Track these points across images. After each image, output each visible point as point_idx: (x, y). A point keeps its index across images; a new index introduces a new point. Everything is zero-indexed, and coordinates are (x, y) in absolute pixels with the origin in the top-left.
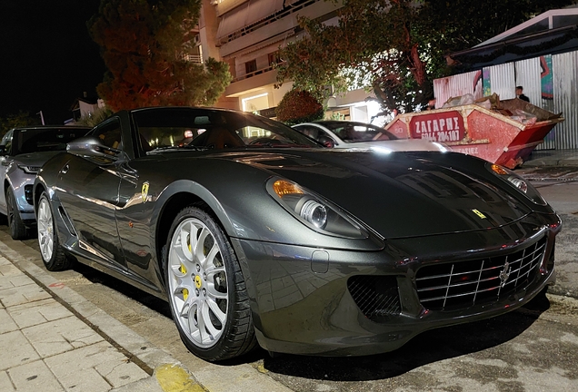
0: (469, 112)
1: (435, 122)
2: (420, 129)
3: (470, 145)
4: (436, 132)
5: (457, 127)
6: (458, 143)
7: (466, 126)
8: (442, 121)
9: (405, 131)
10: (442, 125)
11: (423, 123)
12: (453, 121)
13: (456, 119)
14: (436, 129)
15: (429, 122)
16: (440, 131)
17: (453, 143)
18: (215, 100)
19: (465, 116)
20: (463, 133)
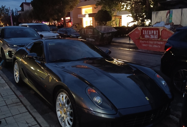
0: (162, 29)
1: (150, 31)
2: (145, 33)
3: (161, 41)
4: (150, 35)
5: (157, 34)
6: (157, 40)
7: (160, 34)
8: (152, 31)
9: (139, 33)
10: (152, 33)
11: (146, 31)
12: (156, 31)
13: (157, 31)
14: (150, 33)
15: (148, 31)
16: (151, 35)
17: (155, 40)
18: (73, 9)
19: (160, 30)
20: (159, 37)
